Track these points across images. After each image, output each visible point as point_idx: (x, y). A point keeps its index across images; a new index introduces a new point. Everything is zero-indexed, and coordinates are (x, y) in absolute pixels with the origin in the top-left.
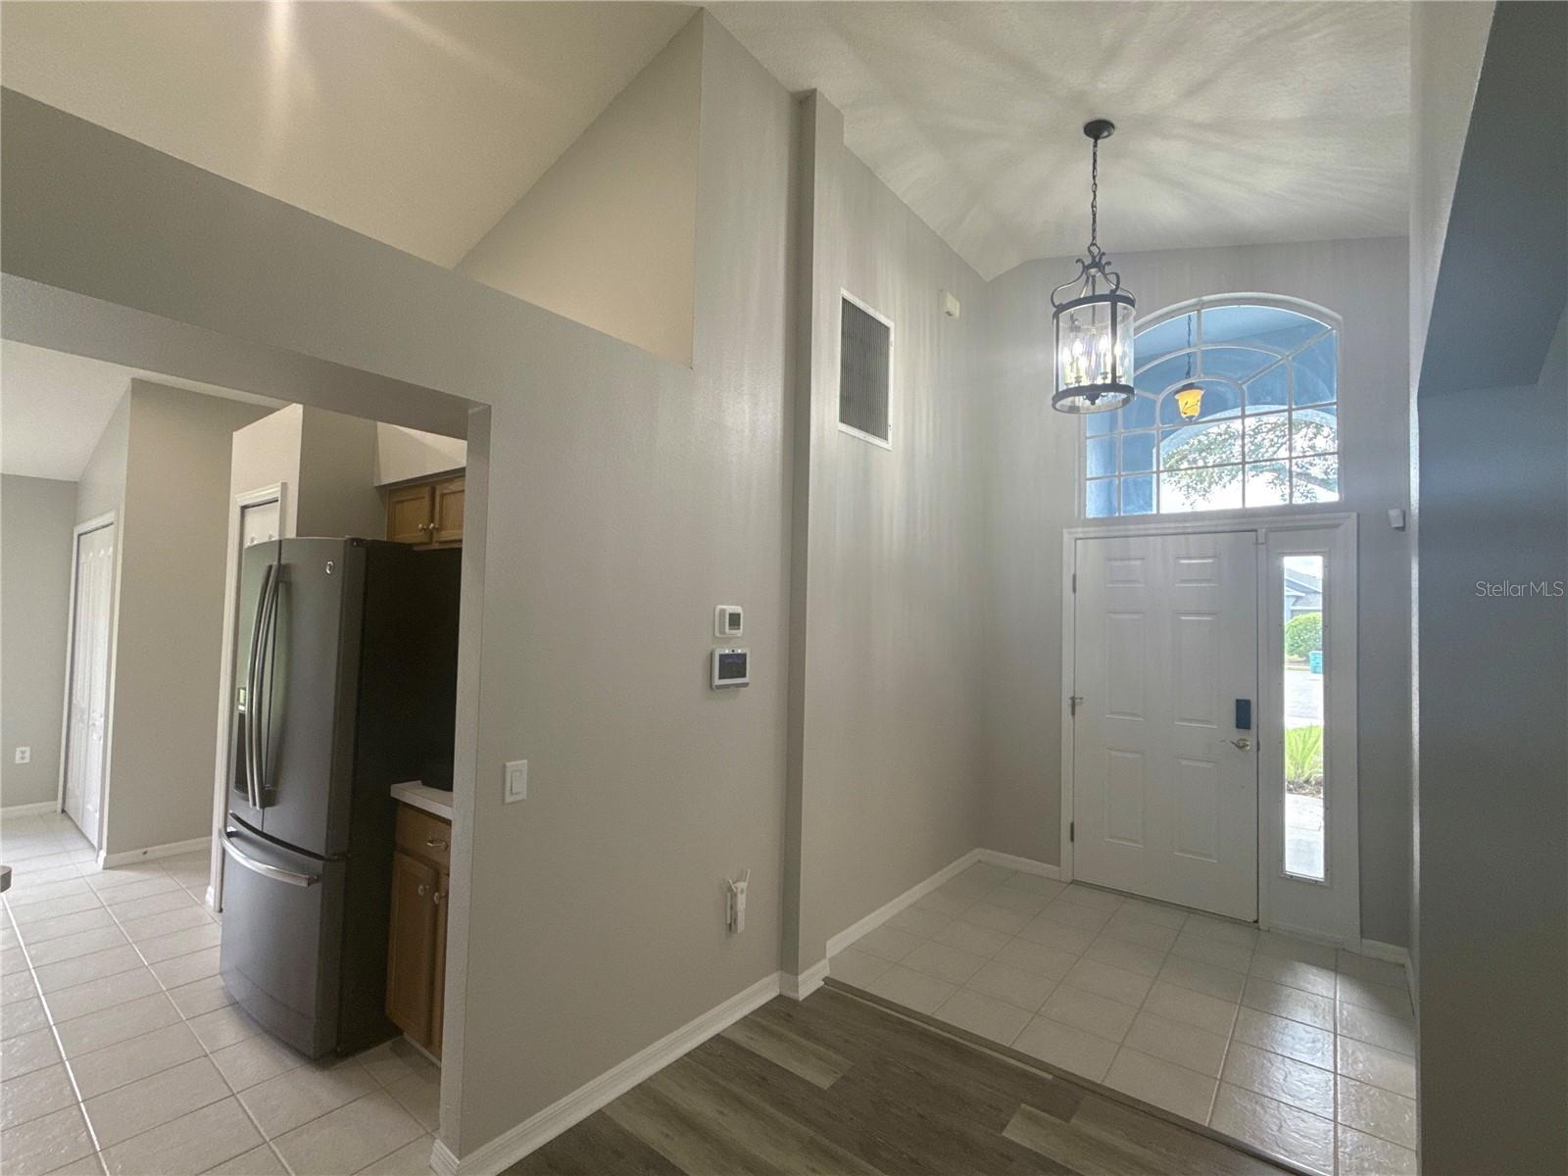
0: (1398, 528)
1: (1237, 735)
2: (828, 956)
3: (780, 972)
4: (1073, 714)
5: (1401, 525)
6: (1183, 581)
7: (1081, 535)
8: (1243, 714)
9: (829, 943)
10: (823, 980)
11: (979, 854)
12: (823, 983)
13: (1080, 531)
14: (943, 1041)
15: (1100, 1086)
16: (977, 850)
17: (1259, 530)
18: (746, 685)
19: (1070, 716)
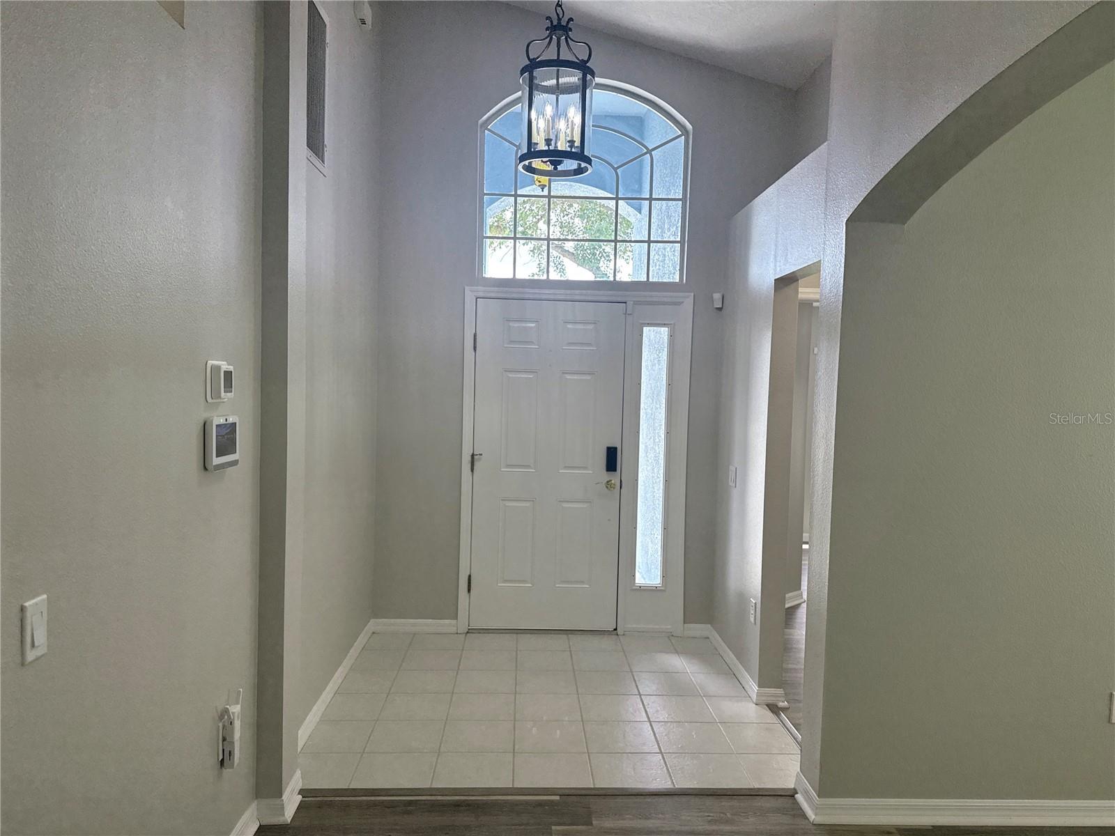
0: (717, 308)
1: (605, 476)
3: (256, 802)
4: (472, 470)
5: (720, 306)
6: (570, 344)
7: (481, 294)
8: (612, 459)
10: (299, 794)
11: (374, 625)
12: (300, 796)
13: (481, 291)
14: (457, 805)
15: (594, 789)
16: (371, 622)
17: (628, 303)
18: (235, 463)
19: (470, 472)
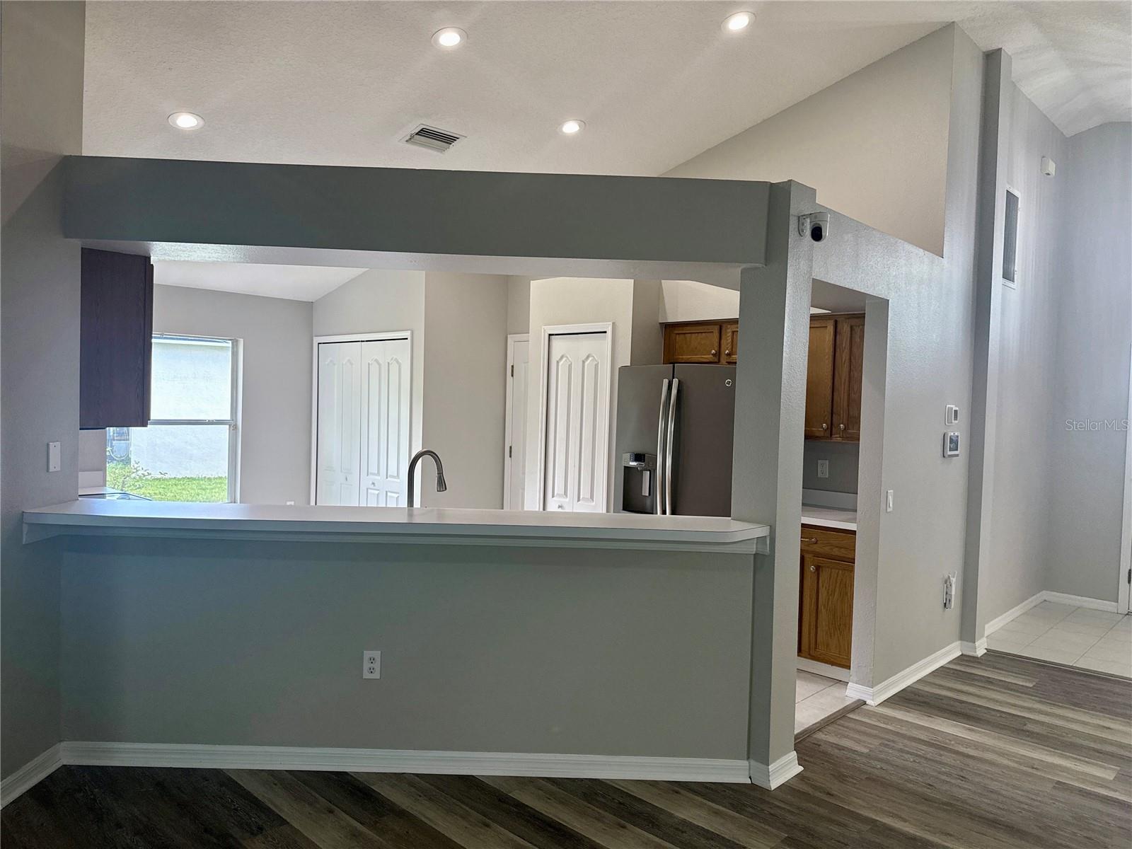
2: (986, 635)
3: (960, 642)
9: (987, 626)
10: (985, 649)
11: (1045, 595)
16: (1044, 592)
18: (957, 455)
